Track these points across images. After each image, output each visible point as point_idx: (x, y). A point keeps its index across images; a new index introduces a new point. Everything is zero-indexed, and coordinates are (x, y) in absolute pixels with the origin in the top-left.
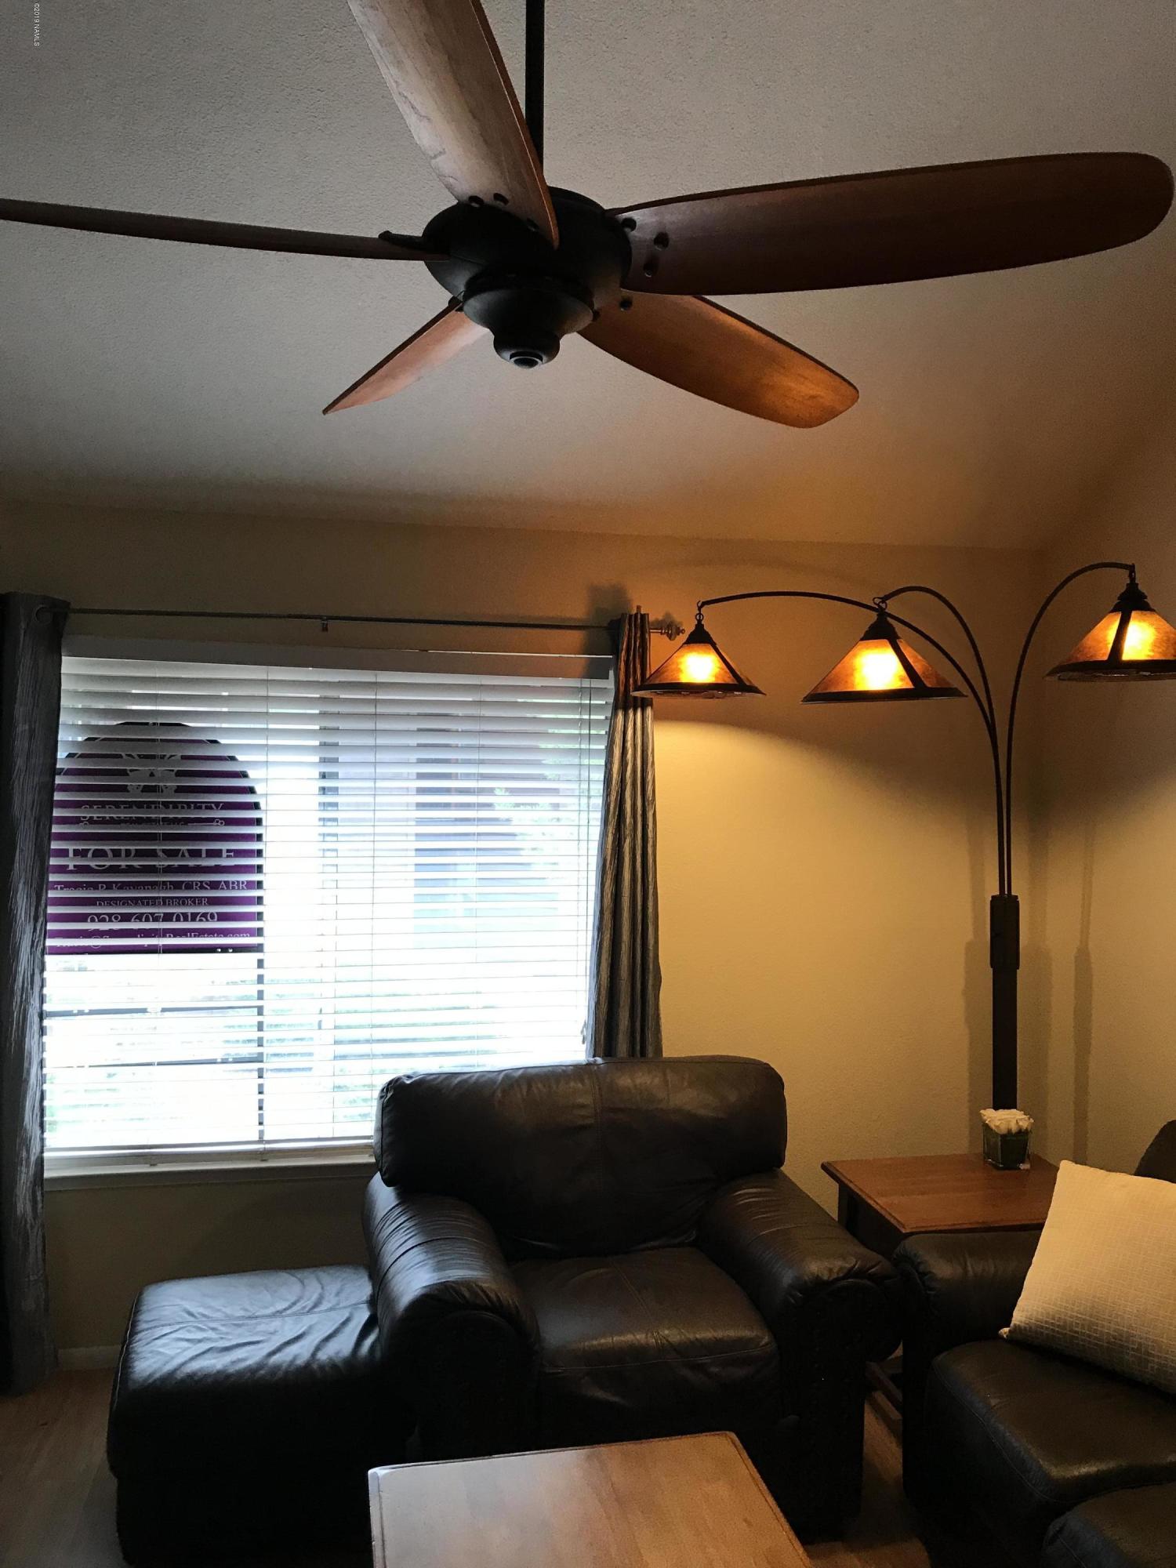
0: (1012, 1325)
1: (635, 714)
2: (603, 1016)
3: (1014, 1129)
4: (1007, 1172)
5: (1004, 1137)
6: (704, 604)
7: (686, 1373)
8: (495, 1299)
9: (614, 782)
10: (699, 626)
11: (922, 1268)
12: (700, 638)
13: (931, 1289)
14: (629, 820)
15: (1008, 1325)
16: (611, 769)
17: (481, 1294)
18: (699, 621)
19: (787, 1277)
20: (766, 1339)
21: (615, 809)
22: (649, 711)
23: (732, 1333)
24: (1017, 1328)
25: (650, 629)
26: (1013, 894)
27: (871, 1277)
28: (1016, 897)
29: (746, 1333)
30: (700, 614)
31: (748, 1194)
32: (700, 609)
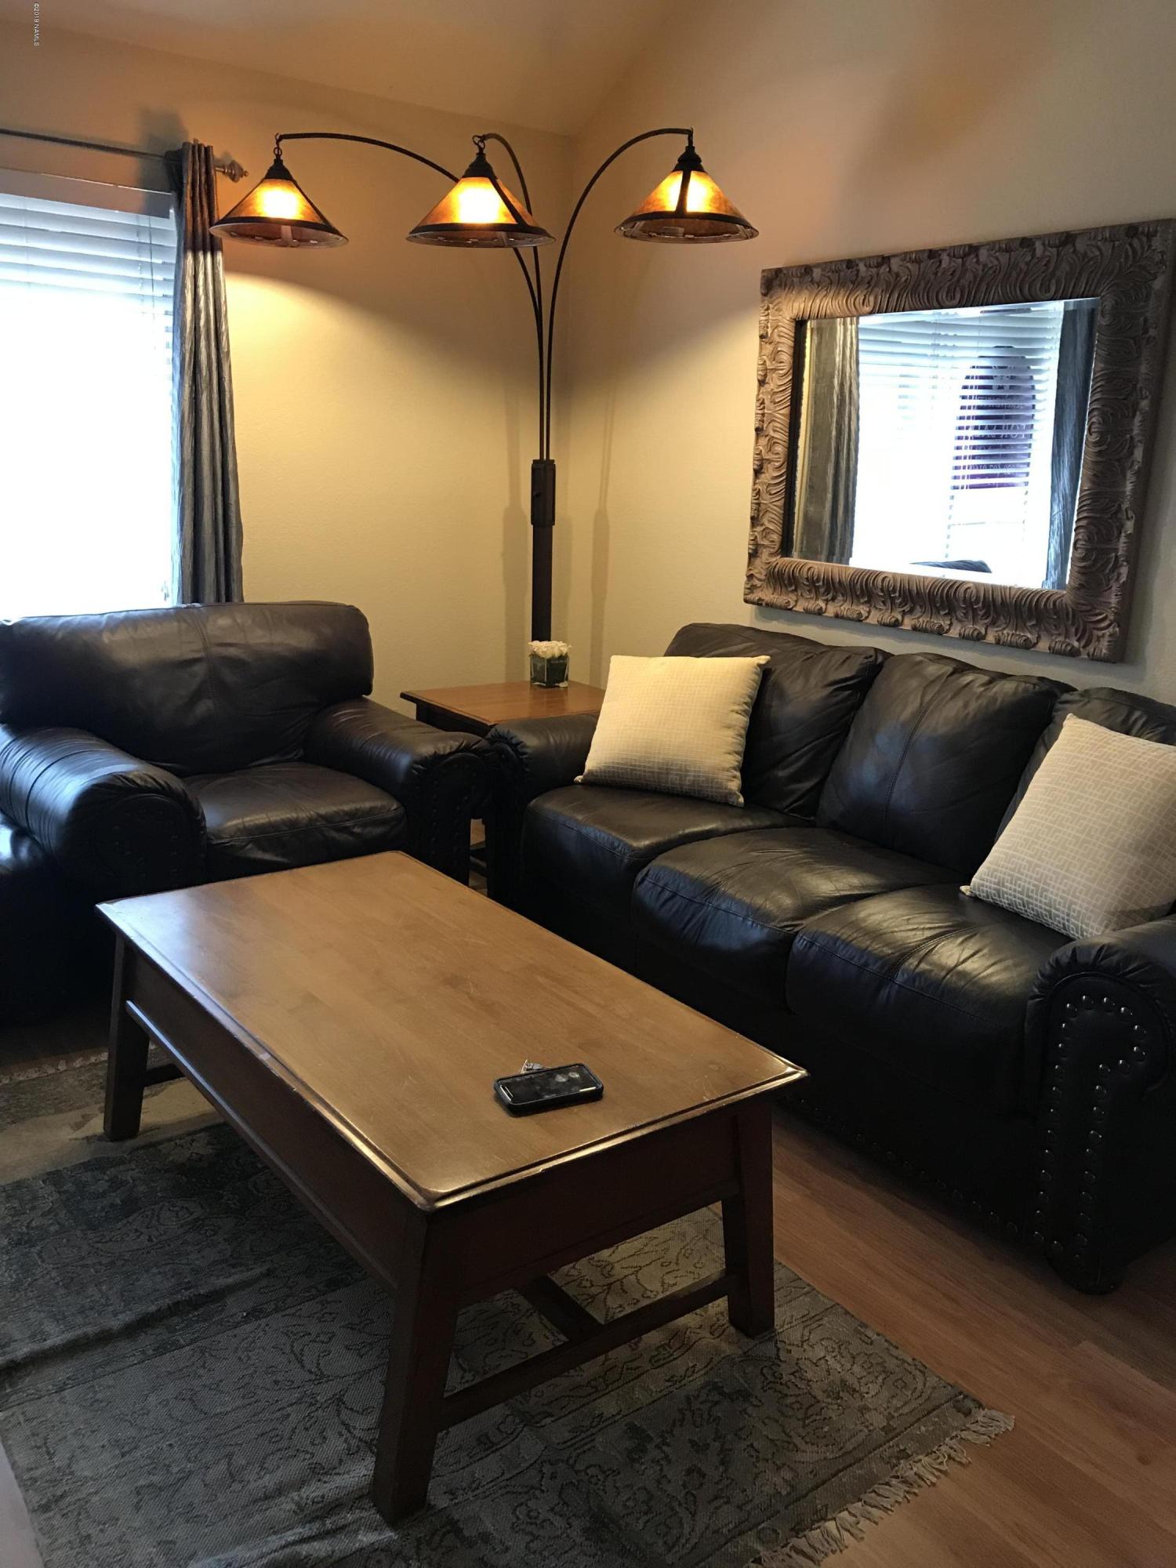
0: (586, 770)
1: (205, 258)
2: (189, 570)
3: (557, 654)
4: (550, 689)
5: (549, 661)
6: (282, 137)
7: (334, 834)
8: (163, 783)
9: (188, 330)
10: (278, 161)
11: (514, 741)
12: (278, 173)
13: (525, 753)
14: (204, 372)
15: (581, 773)
16: (184, 316)
17: (150, 780)
18: (278, 156)
19: (404, 761)
20: (395, 807)
21: (190, 357)
22: (219, 257)
23: (367, 805)
24: (591, 773)
25: (215, 166)
26: (551, 458)
27: (475, 751)
28: (553, 461)
29: (379, 804)
30: (278, 148)
31: (345, 715)
32: (278, 141)
